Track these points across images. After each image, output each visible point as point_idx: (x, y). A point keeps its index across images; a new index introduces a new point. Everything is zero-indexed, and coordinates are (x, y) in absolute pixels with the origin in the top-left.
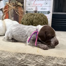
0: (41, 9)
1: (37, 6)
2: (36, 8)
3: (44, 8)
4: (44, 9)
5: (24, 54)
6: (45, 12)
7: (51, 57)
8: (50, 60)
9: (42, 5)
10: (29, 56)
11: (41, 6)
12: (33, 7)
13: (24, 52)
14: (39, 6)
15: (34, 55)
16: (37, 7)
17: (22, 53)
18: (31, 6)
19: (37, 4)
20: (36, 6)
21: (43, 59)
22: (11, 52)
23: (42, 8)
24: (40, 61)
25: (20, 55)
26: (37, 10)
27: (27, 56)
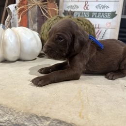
0: (96, 7)
2: (86, 5)
3: (103, 4)
4: (104, 7)
5: (47, 119)
6: (104, 13)
11: (97, 1)
13: (47, 113)
15: (71, 125)
16: (87, 2)
17: (42, 117)
22: (15, 111)
23: (99, 5)
25: (37, 119)
26: (87, 8)
27: (53, 124)
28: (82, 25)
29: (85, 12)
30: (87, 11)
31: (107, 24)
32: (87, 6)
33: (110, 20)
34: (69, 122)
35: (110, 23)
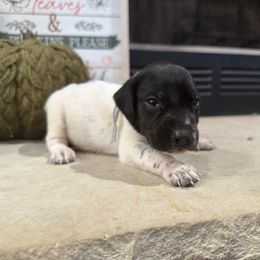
0: (77, 26)
1: (57, 11)
2: (52, 22)
3: (89, 20)
5: (123, 238)
6: (95, 38)
7: (254, 218)
8: (252, 233)
9: (78, 7)
10: (153, 244)
11: (76, 14)
12: (33, 14)
14: (66, 10)
15: (178, 228)
16: (55, 16)
17: (113, 238)
18: (25, 10)
19: (53, 4)
20: (51, 10)
21: (223, 237)
23: (82, 23)
24: (210, 249)
26: (56, 29)
27: (142, 243)
28: (65, 58)
29: (54, 37)
30: (56, 33)
31: (103, 60)
32: (55, 24)
33: (108, 53)
34: (174, 224)
35: (110, 58)
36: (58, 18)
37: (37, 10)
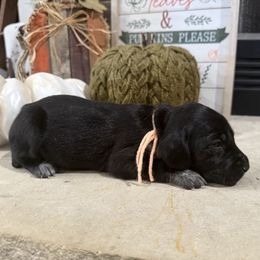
0: (186, 21)
1: (169, 8)
2: (164, 19)
4: (201, 20)
6: (203, 32)
12: (149, 12)
13: (113, 248)
16: (167, 12)
18: (143, 10)
20: (164, 8)
22: (48, 248)
23: (191, 17)
26: (167, 25)
30: (167, 29)
31: (209, 55)
32: (167, 20)
33: (216, 46)
35: (216, 52)
36: (170, 15)
37: (152, 8)
